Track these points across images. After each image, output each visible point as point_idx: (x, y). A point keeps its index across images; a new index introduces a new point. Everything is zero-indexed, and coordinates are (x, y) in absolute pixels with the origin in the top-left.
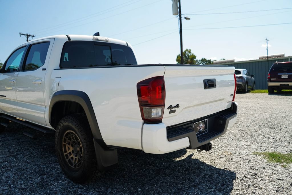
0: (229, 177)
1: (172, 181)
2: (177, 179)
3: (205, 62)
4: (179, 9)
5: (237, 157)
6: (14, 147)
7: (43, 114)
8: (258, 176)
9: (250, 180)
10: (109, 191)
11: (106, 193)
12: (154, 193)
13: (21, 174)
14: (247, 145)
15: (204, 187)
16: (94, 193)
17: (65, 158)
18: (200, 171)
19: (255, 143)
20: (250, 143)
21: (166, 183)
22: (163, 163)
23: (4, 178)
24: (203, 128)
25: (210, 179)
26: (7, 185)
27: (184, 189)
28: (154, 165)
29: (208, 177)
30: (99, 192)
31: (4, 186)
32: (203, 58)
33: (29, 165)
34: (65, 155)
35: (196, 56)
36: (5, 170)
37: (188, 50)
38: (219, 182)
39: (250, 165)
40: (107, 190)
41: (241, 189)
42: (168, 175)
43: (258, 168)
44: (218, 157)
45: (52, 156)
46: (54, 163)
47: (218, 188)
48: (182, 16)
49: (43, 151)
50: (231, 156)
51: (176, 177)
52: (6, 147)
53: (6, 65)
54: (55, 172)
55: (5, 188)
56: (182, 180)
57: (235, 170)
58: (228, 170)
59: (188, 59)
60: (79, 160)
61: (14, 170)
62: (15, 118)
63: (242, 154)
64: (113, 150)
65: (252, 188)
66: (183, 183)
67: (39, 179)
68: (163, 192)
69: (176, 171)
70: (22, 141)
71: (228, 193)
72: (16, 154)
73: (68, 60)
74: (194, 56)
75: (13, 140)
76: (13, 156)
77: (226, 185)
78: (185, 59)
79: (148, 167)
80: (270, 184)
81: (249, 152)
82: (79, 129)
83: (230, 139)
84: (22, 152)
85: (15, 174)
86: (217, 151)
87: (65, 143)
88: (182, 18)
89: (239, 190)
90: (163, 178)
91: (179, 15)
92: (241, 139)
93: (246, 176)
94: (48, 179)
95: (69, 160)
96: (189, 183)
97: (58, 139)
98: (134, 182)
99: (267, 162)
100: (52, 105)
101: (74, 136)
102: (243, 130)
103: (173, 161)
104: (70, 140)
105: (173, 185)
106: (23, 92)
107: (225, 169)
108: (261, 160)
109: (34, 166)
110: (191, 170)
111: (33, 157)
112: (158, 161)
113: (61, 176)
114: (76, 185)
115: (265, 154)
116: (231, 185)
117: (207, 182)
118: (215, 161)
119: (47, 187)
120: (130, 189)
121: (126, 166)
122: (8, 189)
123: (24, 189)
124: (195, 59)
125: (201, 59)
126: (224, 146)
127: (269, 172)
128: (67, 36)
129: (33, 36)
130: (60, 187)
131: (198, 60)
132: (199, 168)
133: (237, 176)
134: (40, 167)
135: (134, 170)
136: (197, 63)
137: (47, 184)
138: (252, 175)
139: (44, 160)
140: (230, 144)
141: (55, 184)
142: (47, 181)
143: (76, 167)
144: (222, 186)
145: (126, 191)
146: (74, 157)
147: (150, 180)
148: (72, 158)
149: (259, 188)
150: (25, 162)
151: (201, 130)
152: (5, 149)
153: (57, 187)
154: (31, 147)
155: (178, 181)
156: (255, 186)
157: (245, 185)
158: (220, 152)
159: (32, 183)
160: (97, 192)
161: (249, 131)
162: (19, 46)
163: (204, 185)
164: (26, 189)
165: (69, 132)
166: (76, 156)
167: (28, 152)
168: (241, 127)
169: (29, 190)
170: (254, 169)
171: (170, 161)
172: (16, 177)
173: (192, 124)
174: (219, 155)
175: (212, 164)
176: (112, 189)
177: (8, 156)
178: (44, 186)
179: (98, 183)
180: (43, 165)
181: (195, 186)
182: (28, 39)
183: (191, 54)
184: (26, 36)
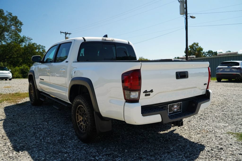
0: (198, 149)
1: (152, 147)
2: (156, 146)
3: (212, 54)
4: (185, 10)
5: (212, 134)
6: (47, 115)
7: (65, 93)
8: (223, 150)
9: (215, 152)
10: (104, 150)
11: (102, 151)
12: (136, 154)
13: (49, 134)
14: (224, 126)
15: (175, 154)
16: (94, 150)
17: (78, 124)
18: (177, 143)
19: (233, 125)
20: (228, 124)
21: (147, 148)
22: (150, 134)
23: (38, 135)
24: (177, 109)
25: (182, 149)
26: (39, 140)
27: (159, 154)
28: (142, 135)
29: (181, 147)
30: (98, 150)
31: (38, 140)
32: (209, 51)
33: (55, 128)
34: (77, 122)
35: (203, 49)
36: (40, 130)
37: (195, 43)
38: (189, 151)
39: (220, 141)
40: (103, 149)
41: (204, 158)
42: (150, 143)
43: (226, 144)
44: (196, 133)
45: (71, 123)
46: (72, 128)
47: (186, 155)
48: (188, 15)
49: (66, 120)
50: (208, 133)
51: (156, 145)
52: (43, 115)
53: (45, 58)
54: (71, 134)
55: (38, 141)
56: (160, 147)
57: (206, 144)
58: (200, 144)
59: (195, 51)
60: (86, 127)
61: (45, 130)
62: (49, 95)
63: (217, 133)
64: (108, 120)
65: (214, 158)
66: (160, 149)
67: (60, 137)
68: (143, 154)
69: (158, 140)
70: (54, 111)
71: (193, 160)
72: (48, 120)
73: (83, 55)
74: (201, 48)
75: (47, 110)
76: (46, 121)
77: (193, 154)
78: (193, 51)
79: (137, 136)
80: (230, 157)
81: (224, 131)
82: (85, 104)
83: (211, 120)
84: (52, 119)
85: (45, 133)
86: (196, 129)
87: (78, 114)
88: (188, 17)
89: (202, 158)
90: (146, 145)
91: (185, 14)
92: (221, 121)
93: (213, 149)
94: (66, 138)
95: (80, 126)
96: (165, 150)
97: (73, 111)
98: (124, 146)
99: (236, 141)
100: (70, 87)
101: (83, 109)
102: (226, 114)
103: (158, 134)
104: (81, 112)
105: (152, 150)
106: (58, 77)
107: (198, 142)
108: (231, 139)
109: (58, 129)
110: (170, 141)
111: (58, 123)
112: (146, 132)
113: (75, 137)
114: (83, 144)
115: (238, 134)
116: (197, 155)
117: (179, 150)
118: (192, 136)
119: (64, 143)
120: (120, 150)
121: (121, 134)
122: (39, 142)
123: (49, 143)
124: (202, 51)
125: (207, 51)
126: (204, 125)
127: (234, 148)
128: (84, 38)
129: (70, 34)
130: (73, 144)
131: (205, 52)
132: (176, 140)
133: (205, 149)
134: (62, 130)
135: (126, 137)
136: (204, 55)
137: (65, 141)
138: (218, 149)
139: (66, 125)
140: (210, 124)
141: (69, 142)
142: (64, 140)
143: (84, 131)
144: (190, 154)
145: (117, 151)
146: (83, 124)
147: (136, 145)
148: (82, 125)
149: (220, 159)
150: (53, 126)
151: (175, 110)
152: (42, 116)
153: (70, 144)
154: (59, 116)
155: (157, 148)
156: (217, 157)
157: (209, 155)
158: (199, 129)
159: (55, 140)
160: (96, 149)
161: (231, 115)
162: (53, 44)
163: (176, 153)
164: (51, 143)
165: (80, 106)
166: (84, 124)
167: (56, 119)
168: (225, 111)
169: (53, 144)
170: (223, 144)
171: (156, 133)
172: (46, 135)
173: (167, 105)
174: (197, 132)
175: (188, 138)
176: (107, 149)
177: (43, 121)
178: (62, 142)
179: (98, 144)
180: (64, 129)
181: (168, 153)
182: (66, 36)
183: (198, 47)
184: (65, 34)
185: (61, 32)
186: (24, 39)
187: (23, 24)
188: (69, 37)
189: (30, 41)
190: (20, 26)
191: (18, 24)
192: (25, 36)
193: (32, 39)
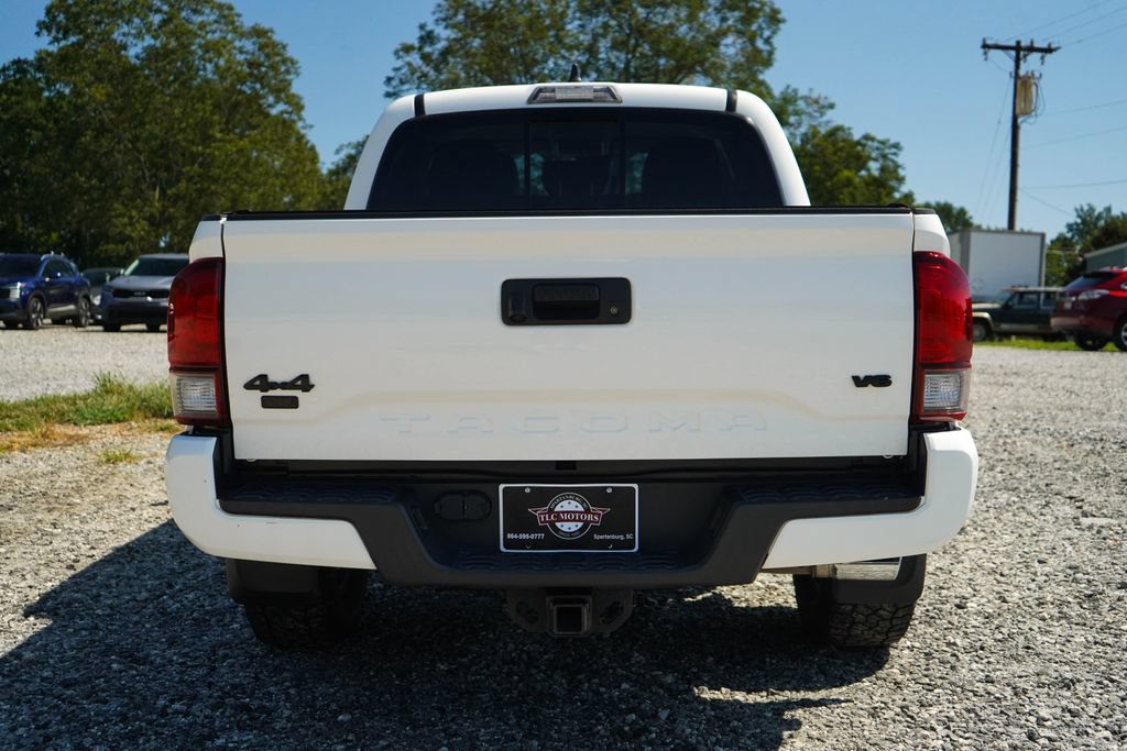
151: (568, 527)
182: (1017, 66)
184: (1013, 53)
185: (986, 46)
186: (791, 108)
187: (783, 21)
188: (1037, 75)
189: (822, 114)
190: (767, 33)
191: (760, 20)
192: (795, 91)
193: (832, 106)
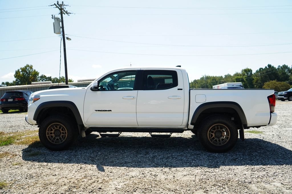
4: (61, 29)
35: (39, 73)
37: (28, 65)
48: (65, 36)
88: (65, 39)
91: (61, 34)
183: (33, 70)
